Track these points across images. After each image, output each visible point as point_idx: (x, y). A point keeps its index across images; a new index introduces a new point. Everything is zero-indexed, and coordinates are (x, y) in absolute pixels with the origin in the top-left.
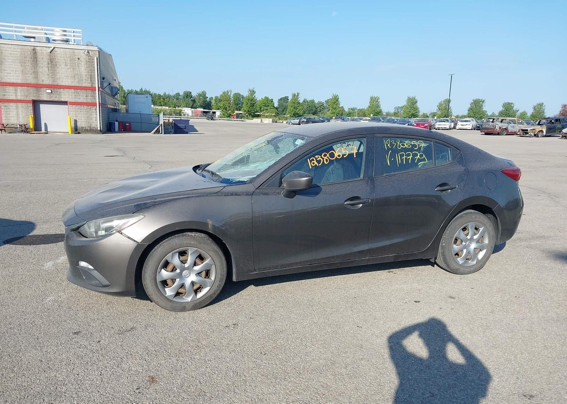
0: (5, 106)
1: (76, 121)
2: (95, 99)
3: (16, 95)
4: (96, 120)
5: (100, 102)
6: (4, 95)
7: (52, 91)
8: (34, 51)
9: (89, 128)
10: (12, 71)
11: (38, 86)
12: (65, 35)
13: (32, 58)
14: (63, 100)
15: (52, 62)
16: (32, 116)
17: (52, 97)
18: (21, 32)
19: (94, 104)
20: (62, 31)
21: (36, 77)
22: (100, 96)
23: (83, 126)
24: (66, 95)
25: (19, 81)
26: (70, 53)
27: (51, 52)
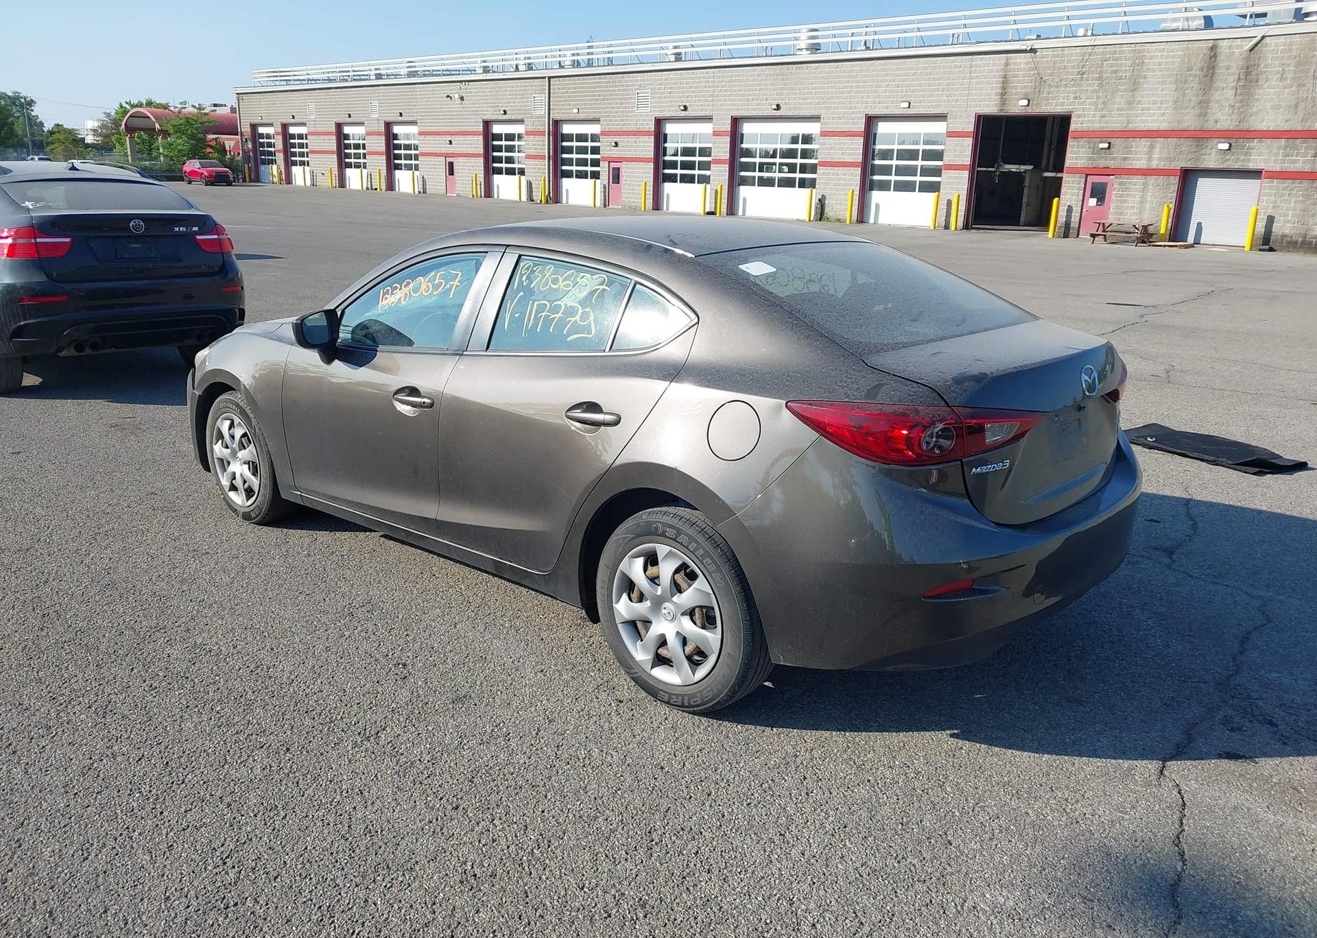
0: (1121, 183)
1: (1271, 220)
3: (1150, 159)
6: (1125, 159)
7: (1230, 144)
8: (1212, 51)
9: (1300, 239)
10: (1155, 102)
11: (1201, 136)
13: (1204, 69)
14: (1252, 166)
15: (1247, 73)
16: (1172, 206)
17: (1230, 159)
21: (1203, 115)
23: (1287, 232)
24: (1261, 156)
25: (1164, 126)
26: (1301, 44)
27: (1251, 50)
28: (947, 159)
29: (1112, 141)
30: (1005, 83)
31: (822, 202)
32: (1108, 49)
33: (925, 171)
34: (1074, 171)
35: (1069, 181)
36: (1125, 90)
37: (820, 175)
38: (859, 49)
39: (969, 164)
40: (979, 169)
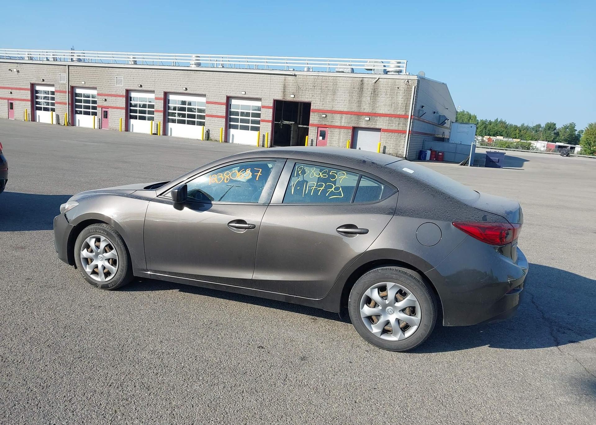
0: (331, 131)
1: (385, 147)
2: (406, 127)
3: (341, 122)
4: (403, 148)
5: (410, 130)
6: (332, 121)
7: (370, 118)
8: (361, 82)
10: (342, 100)
11: (359, 114)
12: (399, 67)
13: (359, 89)
14: (377, 127)
15: (374, 92)
16: (350, 141)
17: (369, 124)
18: (363, 66)
19: (404, 132)
20: (396, 63)
21: (359, 106)
22: (411, 124)
23: (391, 152)
24: (381, 123)
25: (346, 110)
26: (391, 82)
27: (375, 83)
28: (262, 117)
29: (327, 114)
30: (285, 87)
31: (208, 132)
32: (324, 78)
33: (253, 122)
34: (313, 125)
35: (311, 129)
36: (331, 94)
37: (207, 120)
38: (219, 67)
39: (271, 120)
40: (275, 122)
